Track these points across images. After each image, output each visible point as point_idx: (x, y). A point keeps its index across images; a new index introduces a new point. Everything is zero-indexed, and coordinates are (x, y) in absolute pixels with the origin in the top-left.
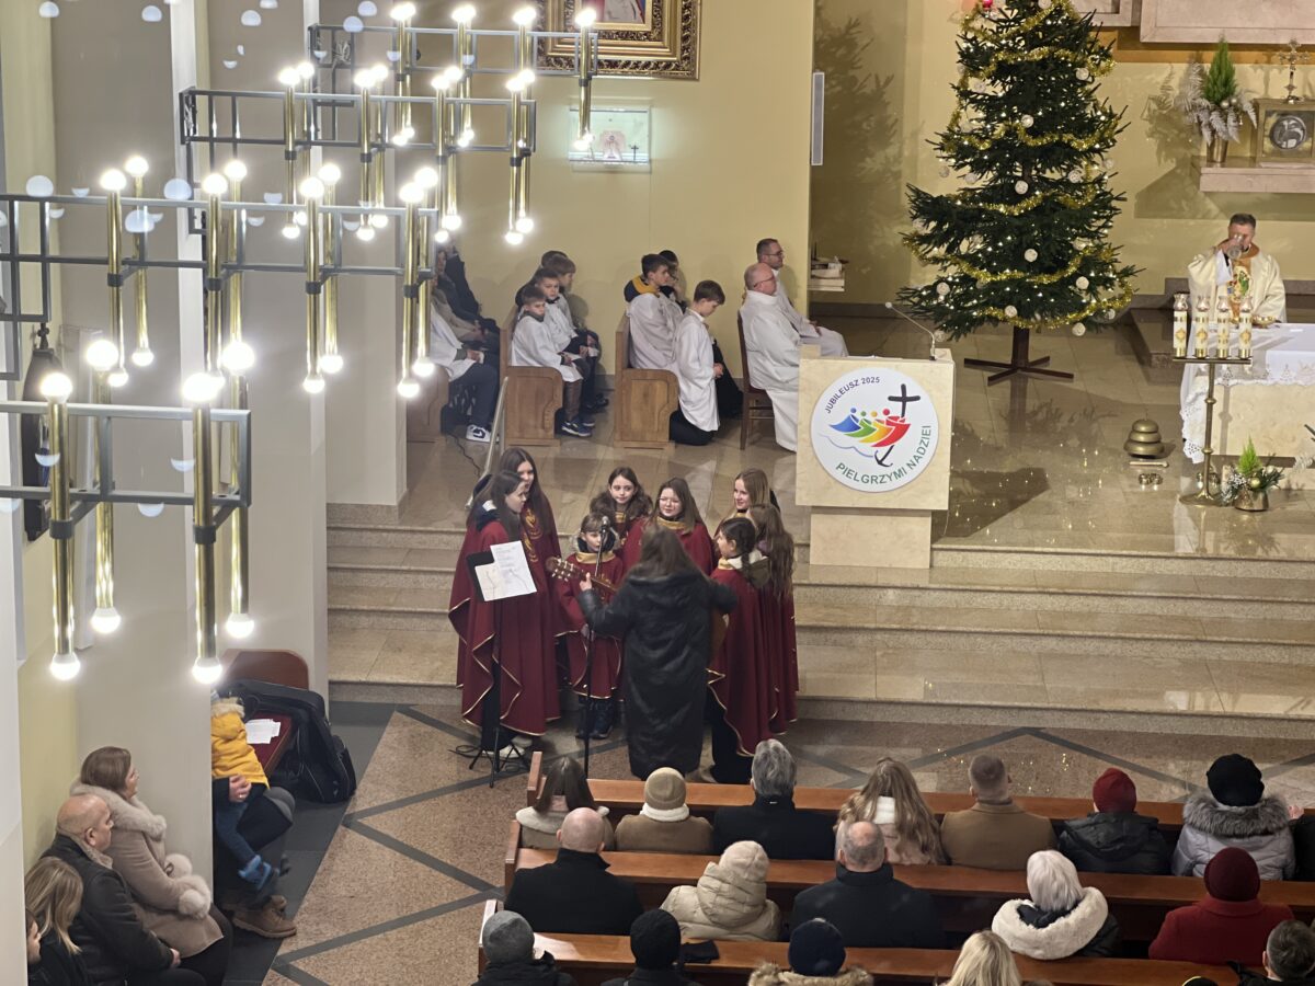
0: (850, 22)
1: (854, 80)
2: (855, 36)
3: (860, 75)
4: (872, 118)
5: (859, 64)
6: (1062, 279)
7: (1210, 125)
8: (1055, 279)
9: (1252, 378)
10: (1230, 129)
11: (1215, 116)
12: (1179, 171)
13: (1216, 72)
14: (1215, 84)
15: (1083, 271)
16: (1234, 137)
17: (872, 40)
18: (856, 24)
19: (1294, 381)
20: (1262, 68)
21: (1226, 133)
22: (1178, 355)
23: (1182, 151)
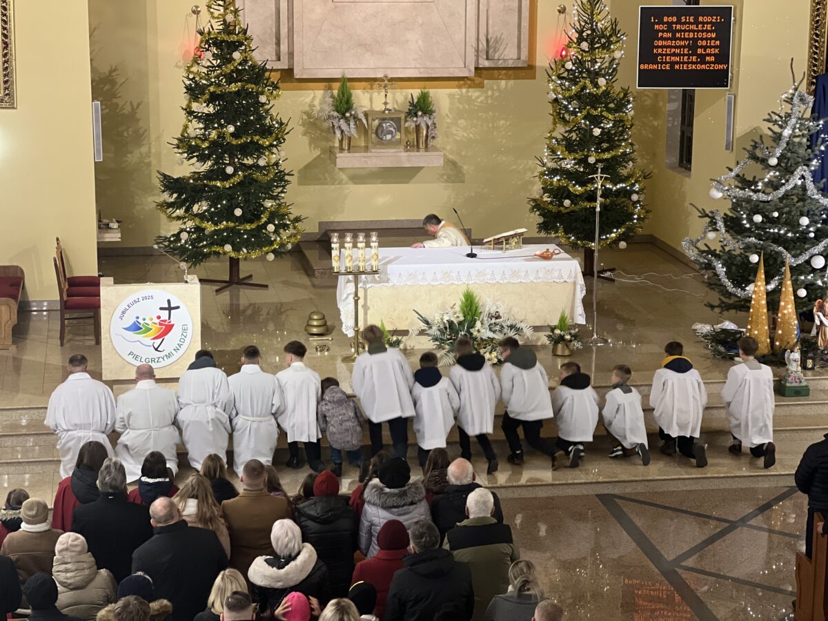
0: (111, 68)
1: (117, 105)
2: (114, 77)
3: (120, 102)
4: (130, 129)
5: (118, 96)
6: (258, 226)
7: (339, 127)
8: (254, 226)
9: (380, 282)
10: (352, 130)
11: (342, 121)
12: (322, 156)
13: (341, 95)
14: (341, 102)
15: (270, 221)
16: (355, 135)
17: (127, 79)
18: (115, 70)
19: (405, 283)
20: (367, 92)
21: (350, 132)
22: (336, 271)
23: (324, 143)
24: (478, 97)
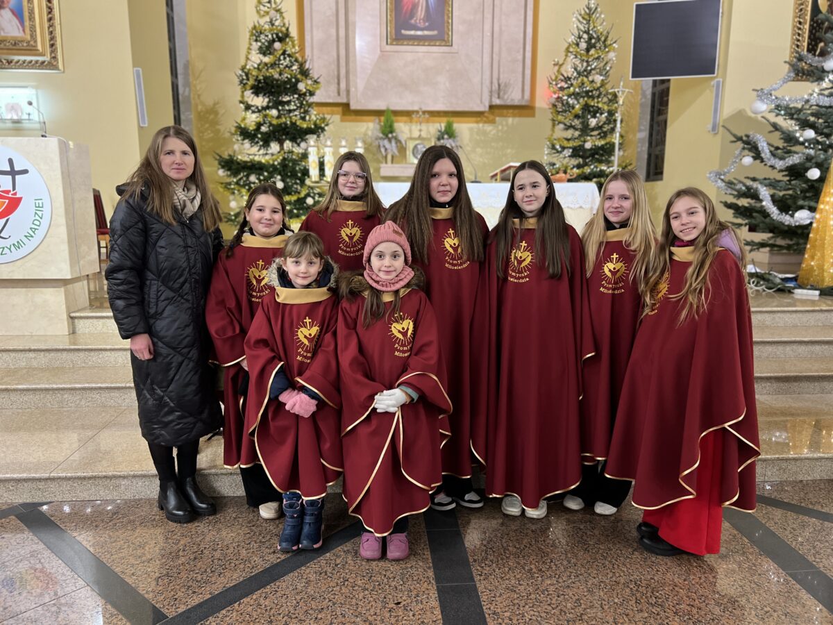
8: (294, 198)
10: (394, 148)
11: (386, 141)
13: (385, 121)
14: (385, 127)
16: (396, 152)
24: (491, 131)
